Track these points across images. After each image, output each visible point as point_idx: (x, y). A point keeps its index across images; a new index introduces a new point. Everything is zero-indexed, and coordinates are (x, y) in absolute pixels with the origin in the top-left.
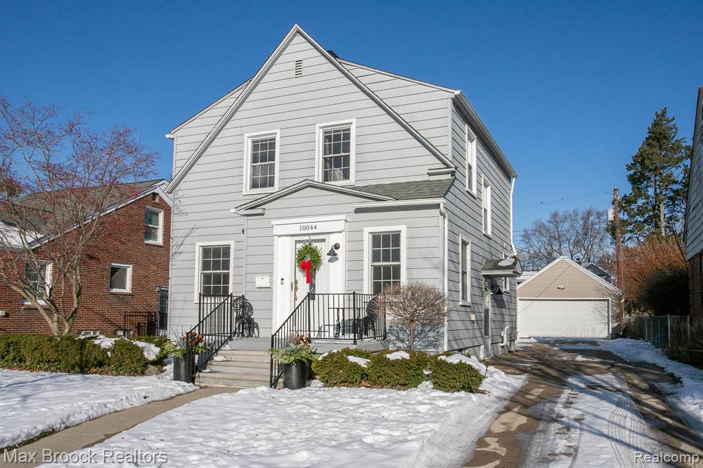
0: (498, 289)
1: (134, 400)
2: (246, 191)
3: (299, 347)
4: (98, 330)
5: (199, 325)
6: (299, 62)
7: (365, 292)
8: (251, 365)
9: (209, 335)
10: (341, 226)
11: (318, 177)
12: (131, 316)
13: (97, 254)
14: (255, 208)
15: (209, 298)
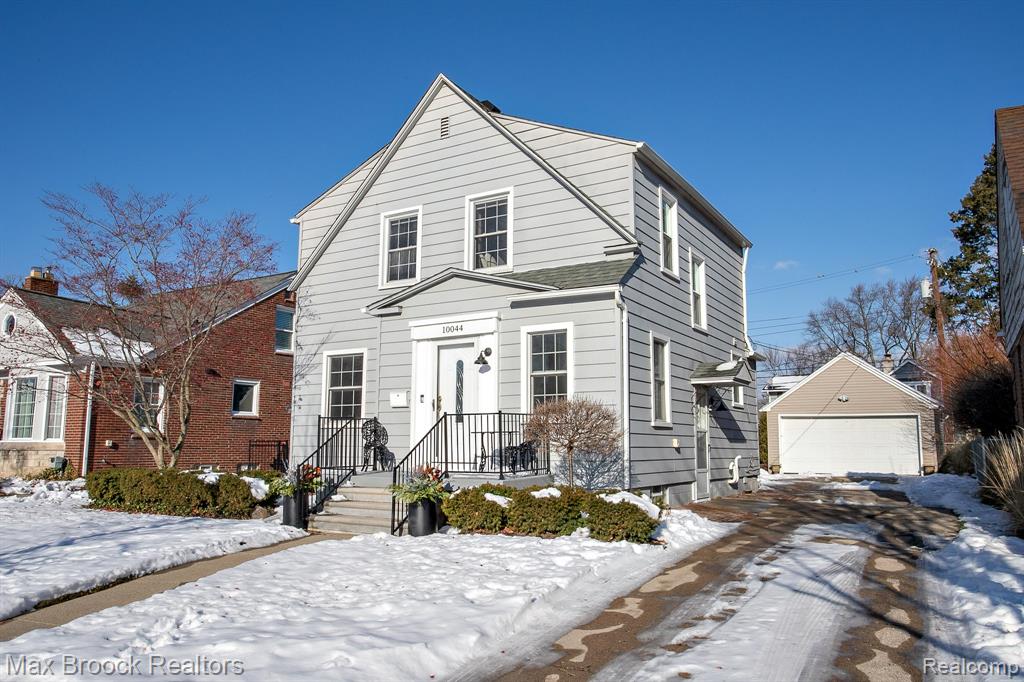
0: (719, 404)
1: (228, 546)
2: (382, 284)
3: (425, 482)
4: (218, 464)
5: (317, 451)
6: (445, 120)
7: (523, 410)
8: (373, 505)
9: (330, 468)
10: (492, 325)
11: (468, 264)
12: (256, 445)
13: (217, 368)
14: (390, 306)
15: (339, 422)
